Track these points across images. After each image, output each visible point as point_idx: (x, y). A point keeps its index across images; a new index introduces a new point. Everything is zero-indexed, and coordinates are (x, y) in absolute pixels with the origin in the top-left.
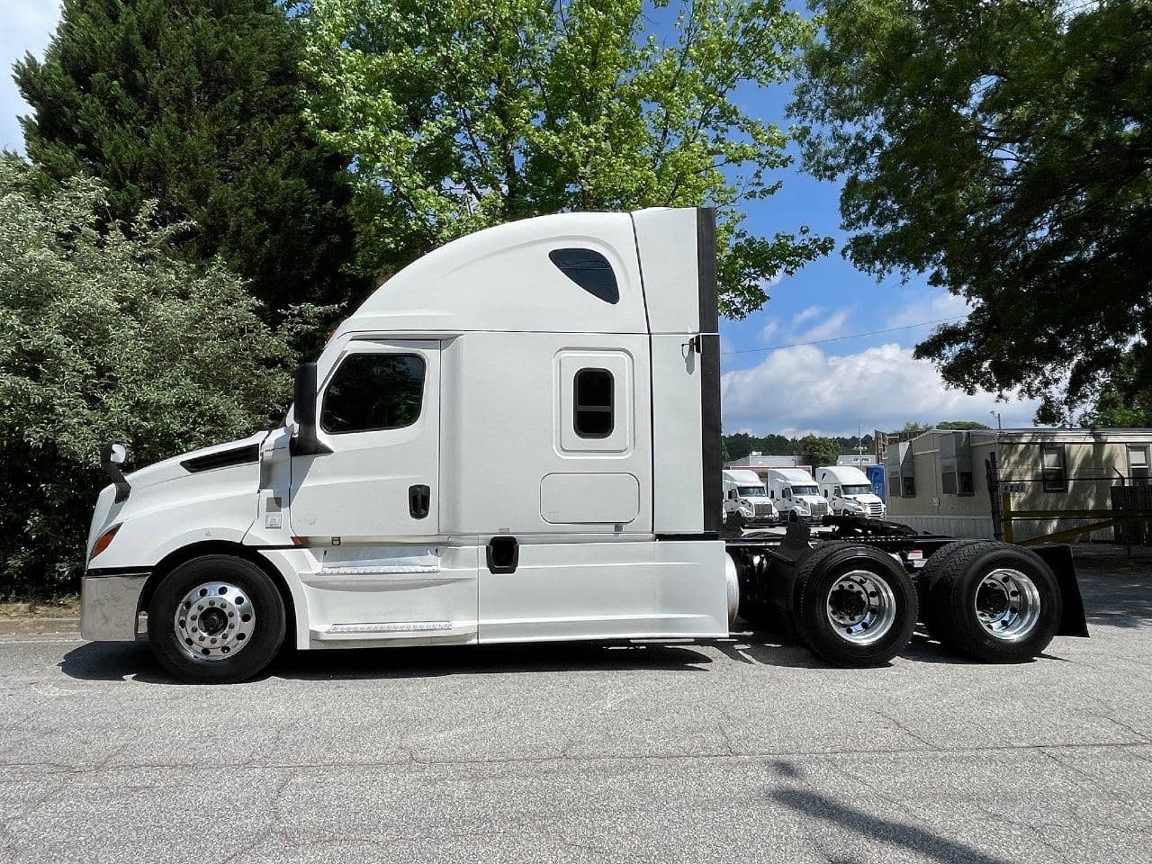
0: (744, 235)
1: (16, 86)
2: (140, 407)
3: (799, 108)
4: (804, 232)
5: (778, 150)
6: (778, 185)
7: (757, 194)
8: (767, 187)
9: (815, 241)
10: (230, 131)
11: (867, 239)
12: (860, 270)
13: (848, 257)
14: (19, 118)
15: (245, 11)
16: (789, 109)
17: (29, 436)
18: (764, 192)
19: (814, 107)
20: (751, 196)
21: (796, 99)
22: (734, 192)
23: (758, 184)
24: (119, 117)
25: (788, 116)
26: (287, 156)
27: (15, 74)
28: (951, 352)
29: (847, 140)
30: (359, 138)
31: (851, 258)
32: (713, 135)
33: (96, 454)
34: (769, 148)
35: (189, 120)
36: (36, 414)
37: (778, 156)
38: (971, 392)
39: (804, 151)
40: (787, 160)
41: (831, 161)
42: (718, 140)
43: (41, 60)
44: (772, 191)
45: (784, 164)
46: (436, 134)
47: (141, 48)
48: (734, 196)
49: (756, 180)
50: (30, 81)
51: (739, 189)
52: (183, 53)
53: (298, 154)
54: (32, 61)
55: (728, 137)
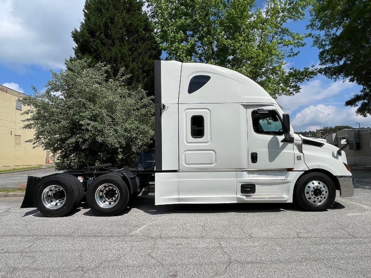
0: (293, 69)
1: (72, 38)
2: (126, 130)
3: (311, 26)
4: (312, 67)
5: (301, 41)
6: (299, 52)
7: (291, 56)
8: (295, 53)
9: (316, 70)
10: (134, 47)
11: (329, 68)
12: (328, 78)
13: (323, 74)
14: (73, 48)
15: (135, 11)
16: (308, 26)
17: (98, 139)
18: (294, 55)
19: (316, 25)
20: (289, 56)
21: (310, 23)
22: (284, 55)
23: (292, 52)
24: (104, 44)
25: (307, 29)
26: (149, 53)
27: (72, 35)
28: (359, 104)
29: (330, 36)
30: (174, 46)
31: (324, 74)
32: (279, 37)
33: (117, 144)
34: (297, 41)
35: (122, 44)
36: (98, 133)
37: (301, 43)
38: (365, 116)
39: (314, 40)
40: (304, 44)
41: (323, 43)
42: (281, 39)
43: (79, 30)
44: (296, 54)
45: (302, 45)
46: (193, 43)
47: (110, 24)
48: (284, 57)
49: (291, 51)
50: (76, 36)
51: (286, 55)
52: (121, 24)
53: (152, 53)
54: (76, 31)
55: (284, 38)
